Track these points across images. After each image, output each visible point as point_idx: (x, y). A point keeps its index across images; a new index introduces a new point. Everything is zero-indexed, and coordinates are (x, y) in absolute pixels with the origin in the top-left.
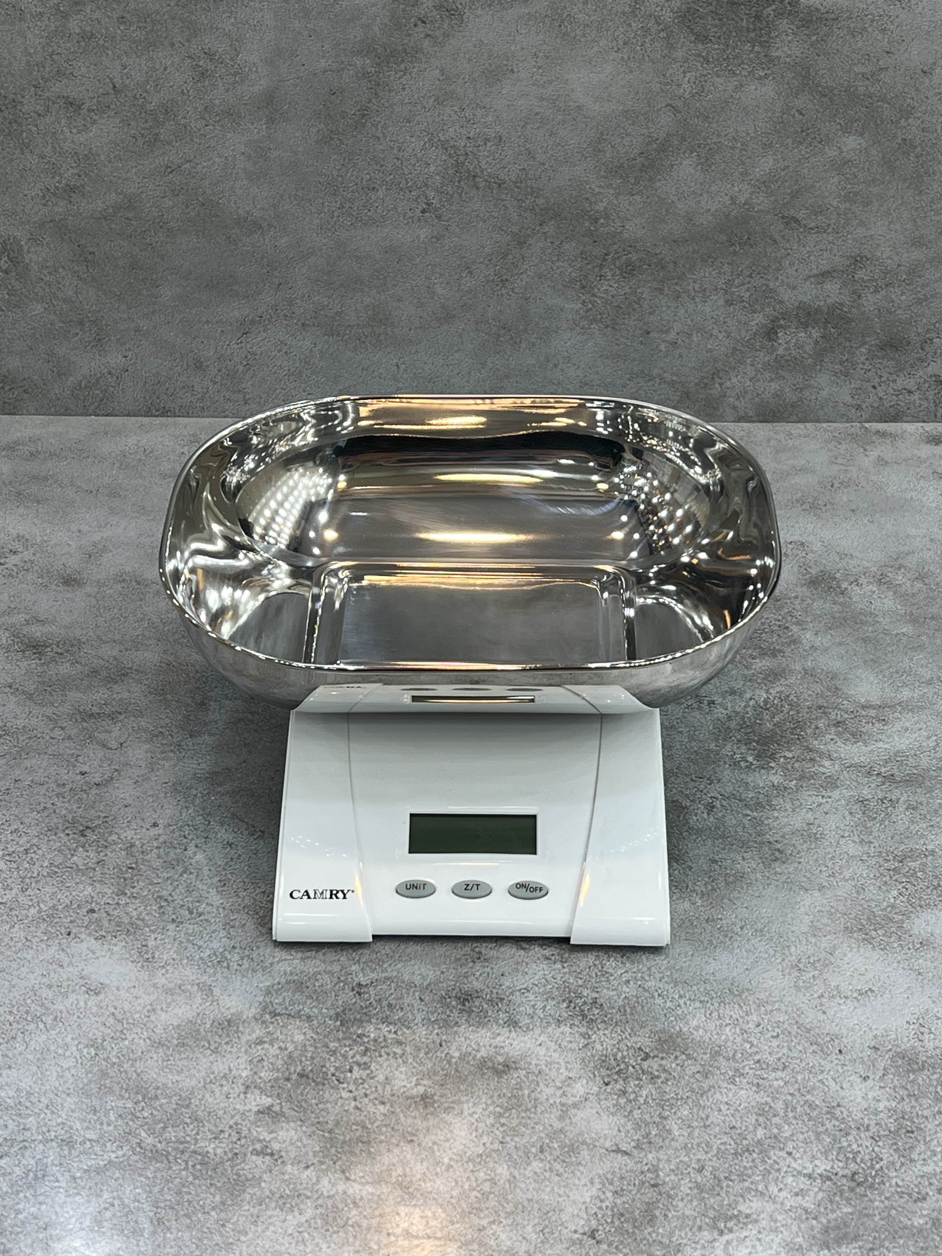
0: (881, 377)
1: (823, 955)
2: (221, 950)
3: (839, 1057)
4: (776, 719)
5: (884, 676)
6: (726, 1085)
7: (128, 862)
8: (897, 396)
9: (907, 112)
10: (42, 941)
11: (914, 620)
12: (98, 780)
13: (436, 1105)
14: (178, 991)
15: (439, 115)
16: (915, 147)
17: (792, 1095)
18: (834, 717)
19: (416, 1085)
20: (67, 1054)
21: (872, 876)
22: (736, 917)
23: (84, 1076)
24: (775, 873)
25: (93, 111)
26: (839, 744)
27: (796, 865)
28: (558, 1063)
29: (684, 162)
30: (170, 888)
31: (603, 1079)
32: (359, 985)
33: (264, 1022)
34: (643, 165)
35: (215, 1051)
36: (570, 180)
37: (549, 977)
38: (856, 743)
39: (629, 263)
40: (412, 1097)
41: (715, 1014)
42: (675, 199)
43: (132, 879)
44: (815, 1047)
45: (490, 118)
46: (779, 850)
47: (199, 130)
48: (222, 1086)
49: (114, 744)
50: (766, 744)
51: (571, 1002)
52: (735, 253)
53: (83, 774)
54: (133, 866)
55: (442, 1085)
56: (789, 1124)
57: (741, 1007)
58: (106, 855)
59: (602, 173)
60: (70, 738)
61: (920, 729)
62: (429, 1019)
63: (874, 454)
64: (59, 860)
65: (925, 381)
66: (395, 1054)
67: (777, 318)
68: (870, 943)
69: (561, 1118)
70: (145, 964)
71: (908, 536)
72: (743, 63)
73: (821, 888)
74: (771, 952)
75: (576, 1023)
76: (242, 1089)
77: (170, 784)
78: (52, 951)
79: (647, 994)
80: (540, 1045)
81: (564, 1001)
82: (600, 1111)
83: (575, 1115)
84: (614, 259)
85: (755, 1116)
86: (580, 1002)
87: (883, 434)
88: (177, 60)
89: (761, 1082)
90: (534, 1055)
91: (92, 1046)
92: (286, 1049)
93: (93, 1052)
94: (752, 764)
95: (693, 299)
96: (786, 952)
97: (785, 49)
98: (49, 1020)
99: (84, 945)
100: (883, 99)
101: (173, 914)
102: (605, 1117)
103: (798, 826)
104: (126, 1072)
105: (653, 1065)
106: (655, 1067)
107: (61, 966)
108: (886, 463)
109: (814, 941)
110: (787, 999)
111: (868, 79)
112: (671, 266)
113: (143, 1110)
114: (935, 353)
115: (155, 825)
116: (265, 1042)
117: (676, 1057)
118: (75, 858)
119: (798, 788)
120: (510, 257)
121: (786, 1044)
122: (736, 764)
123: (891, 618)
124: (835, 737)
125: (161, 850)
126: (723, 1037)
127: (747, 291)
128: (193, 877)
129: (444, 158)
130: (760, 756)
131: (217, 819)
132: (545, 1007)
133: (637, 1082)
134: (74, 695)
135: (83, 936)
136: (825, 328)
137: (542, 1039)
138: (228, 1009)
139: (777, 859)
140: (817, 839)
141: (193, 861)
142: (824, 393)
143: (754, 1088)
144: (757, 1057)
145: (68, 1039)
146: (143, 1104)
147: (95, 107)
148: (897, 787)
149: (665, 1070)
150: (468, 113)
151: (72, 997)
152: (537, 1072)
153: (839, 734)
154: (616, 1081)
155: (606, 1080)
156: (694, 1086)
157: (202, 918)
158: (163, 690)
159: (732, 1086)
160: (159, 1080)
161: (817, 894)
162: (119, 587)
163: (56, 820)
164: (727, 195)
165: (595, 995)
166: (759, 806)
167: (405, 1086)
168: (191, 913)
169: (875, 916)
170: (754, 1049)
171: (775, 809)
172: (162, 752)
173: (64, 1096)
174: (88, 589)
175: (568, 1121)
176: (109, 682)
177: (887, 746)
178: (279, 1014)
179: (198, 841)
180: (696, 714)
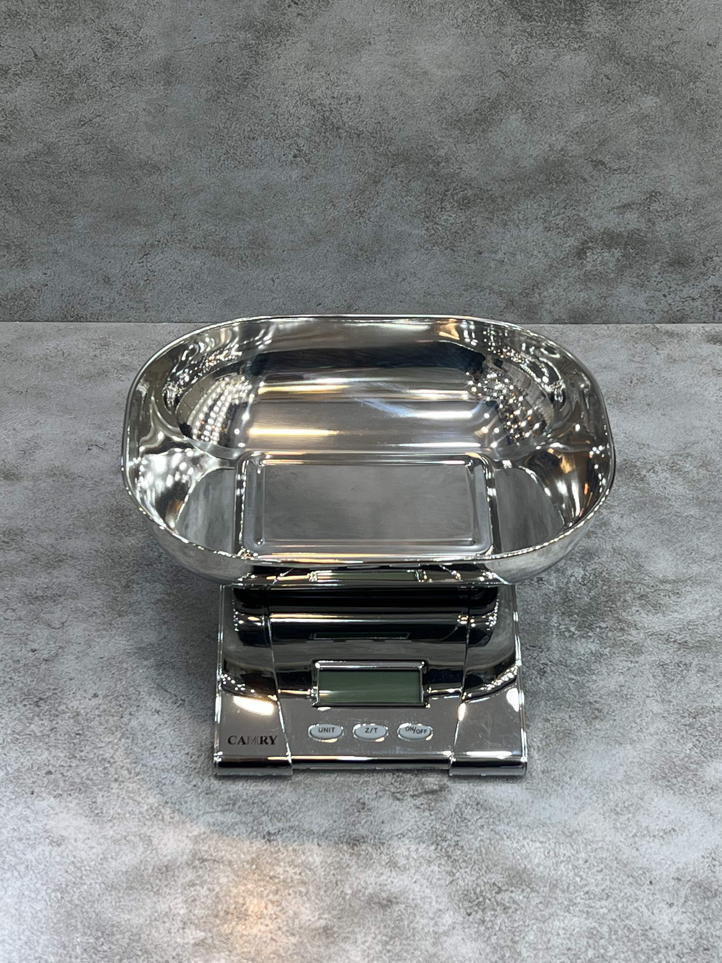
0: (670, 287)
1: (635, 800)
2: (156, 805)
3: (651, 887)
4: (592, 593)
5: (677, 554)
6: (562, 913)
7: (76, 729)
8: (683, 302)
9: (694, 77)
10: (11, 799)
11: (700, 504)
12: (46, 656)
13: (335, 936)
14: (124, 841)
15: (308, 79)
16: (701, 105)
17: (614, 920)
18: (638, 591)
19: (319, 919)
20: (39, 897)
21: (672, 730)
22: (566, 768)
23: (53, 916)
24: (596, 730)
25: (18, 75)
26: (643, 615)
27: (611, 722)
28: (430, 898)
29: (512, 117)
30: (112, 751)
31: (466, 910)
32: (269, 833)
33: (194, 867)
34: (477, 119)
35: (157, 893)
36: (417, 131)
37: (419, 824)
38: (656, 613)
39: (465, 198)
40: (316, 929)
41: (552, 853)
42: (504, 146)
43: (80, 744)
44: (631, 879)
45: (351, 82)
46: (597, 709)
47: (107, 91)
48: (164, 922)
49: (57, 624)
50: (584, 616)
51: (438, 845)
52: (552, 190)
53: (34, 651)
54: (81, 732)
55: (339, 918)
56: (613, 945)
57: (572, 846)
58: (57, 723)
59: (444, 126)
60: (20, 619)
61: (707, 601)
62: (326, 862)
63: (664, 352)
64: (19, 728)
65: (706, 291)
66: (301, 892)
67: (586, 241)
68: (672, 789)
69: (434, 944)
70: (96, 818)
71: (694, 427)
72: (561, 37)
73: (632, 742)
74: (594, 798)
75: (443, 863)
76: (181, 925)
77: (105, 659)
78: (20, 808)
79: (498, 837)
80: (415, 882)
81: (432, 844)
82: (465, 937)
83: (445, 941)
84: (452, 195)
85: (586, 940)
86: (445, 844)
87: (671, 335)
88: (88, 33)
89: (590, 910)
90: (410, 892)
91: (58, 890)
92: (214, 890)
93: (59, 895)
94: (574, 634)
95: (518, 226)
96: (606, 798)
97: (596, 26)
98: (22, 868)
99: (45, 803)
100: (675, 67)
101: (116, 774)
102: (469, 943)
103: (612, 688)
104: (87, 913)
105: (505, 897)
106: (507, 900)
107: (28, 822)
108: (675, 360)
109: (627, 787)
110: (608, 839)
111: (663, 50)
112: (500, 200)
113: (103, 944)
114: (714, 268)
115: (96, 696)
116: (196, 884)
117: (523, 890)
118: (32, 726)
119: (612, 654)
120: (367, 193)
121: (608, 877)
122: (562, 634)
123: (682, 501)
124: (639, 609)
125: (102, 718)
126: (559, 873)
127: (562, 219)
128: (129, 741)
129: (312, 113)
130: (580, 627)
131: (146, 689)
132: (417, 849)
133: (493, 913)
134: (21, 580)
135: (44, 795)
136: (625, 249)
137: (416, 877)
138: (165, 856)
139: (596, 718)
140: (627, 699)
141: (129, 727)
142: (623, 301)
143: (585, 915)
144: (586, 889)
145: (39, 885)
146: (102, 939)
147: (18, 72)
148: (689, 653)
149: (514, 902)
150: (333, 76)
151: (40, 849)
152: (413, 905)
153: (643, 606)
154: (477, 912)
155: (469, 911)
156: (538, 914)
157: (139, 777)
158: (93, 574)
159: (567, 914)
160: (114, 918)
161: (629, 747)
162: (50, 480)
163: (14, 693)
164: (546, 143)
165: (457, 838)
166: (581, 671)
167: (310, 920)
168: (130, 773)
169: (675, 766)
170: (584, 882)
171: (594, 674)
172: (97, 631)
173: (39, 934)
174: (26, 483)
175: (440, 947)
176: (49, 568)
177: (681, 616)
178: (207, 860)
179: (131, 709)
180: (528, 589)
